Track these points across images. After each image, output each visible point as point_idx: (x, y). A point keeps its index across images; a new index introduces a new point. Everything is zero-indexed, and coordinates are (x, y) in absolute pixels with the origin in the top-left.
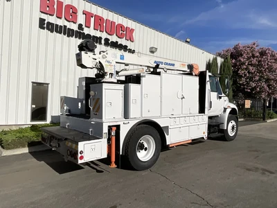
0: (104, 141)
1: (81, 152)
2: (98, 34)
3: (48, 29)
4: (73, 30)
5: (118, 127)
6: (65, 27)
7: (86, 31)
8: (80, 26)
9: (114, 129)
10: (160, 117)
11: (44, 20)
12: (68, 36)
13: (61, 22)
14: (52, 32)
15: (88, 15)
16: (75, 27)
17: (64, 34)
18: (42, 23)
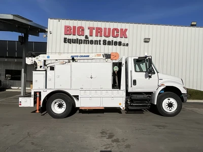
0: (32, 99)
1: (20, 102)
2: (98, 38)
3: (68, 42)
4: (82, 40)
5: (40, 93)
6: (77, 39)
7: (90, 38)
8: (86, 37)
9: (38, 94)
11: (66, 38)
12: (79, 44)
13: (75, 37)
14: (71, 43)
15: (91, 29)
17: (77, 43)
18: (65, 40)
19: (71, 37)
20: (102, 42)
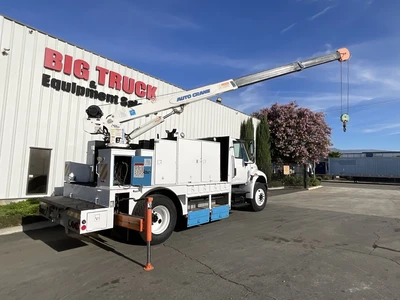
0: (110, 210)
1: (84, 222)
2: (114, 92)
3: (53, 86)
4: (83, 88)
5: (127, 195)
6: (74, 84)
7: (99, 89)
8: (92, 84)
10: (175, 185)
11: (49, 76)
12: (78, 95)
13: (70, 79)
14: (58, 89)
15: (101, 71)
16: (86, 85)
17: (73, 92)
18: (46, 80)
19: (59, 76)
20: (119, 101)
